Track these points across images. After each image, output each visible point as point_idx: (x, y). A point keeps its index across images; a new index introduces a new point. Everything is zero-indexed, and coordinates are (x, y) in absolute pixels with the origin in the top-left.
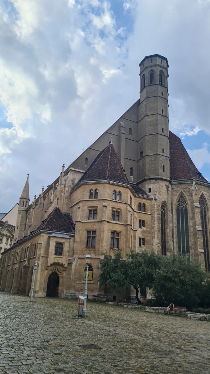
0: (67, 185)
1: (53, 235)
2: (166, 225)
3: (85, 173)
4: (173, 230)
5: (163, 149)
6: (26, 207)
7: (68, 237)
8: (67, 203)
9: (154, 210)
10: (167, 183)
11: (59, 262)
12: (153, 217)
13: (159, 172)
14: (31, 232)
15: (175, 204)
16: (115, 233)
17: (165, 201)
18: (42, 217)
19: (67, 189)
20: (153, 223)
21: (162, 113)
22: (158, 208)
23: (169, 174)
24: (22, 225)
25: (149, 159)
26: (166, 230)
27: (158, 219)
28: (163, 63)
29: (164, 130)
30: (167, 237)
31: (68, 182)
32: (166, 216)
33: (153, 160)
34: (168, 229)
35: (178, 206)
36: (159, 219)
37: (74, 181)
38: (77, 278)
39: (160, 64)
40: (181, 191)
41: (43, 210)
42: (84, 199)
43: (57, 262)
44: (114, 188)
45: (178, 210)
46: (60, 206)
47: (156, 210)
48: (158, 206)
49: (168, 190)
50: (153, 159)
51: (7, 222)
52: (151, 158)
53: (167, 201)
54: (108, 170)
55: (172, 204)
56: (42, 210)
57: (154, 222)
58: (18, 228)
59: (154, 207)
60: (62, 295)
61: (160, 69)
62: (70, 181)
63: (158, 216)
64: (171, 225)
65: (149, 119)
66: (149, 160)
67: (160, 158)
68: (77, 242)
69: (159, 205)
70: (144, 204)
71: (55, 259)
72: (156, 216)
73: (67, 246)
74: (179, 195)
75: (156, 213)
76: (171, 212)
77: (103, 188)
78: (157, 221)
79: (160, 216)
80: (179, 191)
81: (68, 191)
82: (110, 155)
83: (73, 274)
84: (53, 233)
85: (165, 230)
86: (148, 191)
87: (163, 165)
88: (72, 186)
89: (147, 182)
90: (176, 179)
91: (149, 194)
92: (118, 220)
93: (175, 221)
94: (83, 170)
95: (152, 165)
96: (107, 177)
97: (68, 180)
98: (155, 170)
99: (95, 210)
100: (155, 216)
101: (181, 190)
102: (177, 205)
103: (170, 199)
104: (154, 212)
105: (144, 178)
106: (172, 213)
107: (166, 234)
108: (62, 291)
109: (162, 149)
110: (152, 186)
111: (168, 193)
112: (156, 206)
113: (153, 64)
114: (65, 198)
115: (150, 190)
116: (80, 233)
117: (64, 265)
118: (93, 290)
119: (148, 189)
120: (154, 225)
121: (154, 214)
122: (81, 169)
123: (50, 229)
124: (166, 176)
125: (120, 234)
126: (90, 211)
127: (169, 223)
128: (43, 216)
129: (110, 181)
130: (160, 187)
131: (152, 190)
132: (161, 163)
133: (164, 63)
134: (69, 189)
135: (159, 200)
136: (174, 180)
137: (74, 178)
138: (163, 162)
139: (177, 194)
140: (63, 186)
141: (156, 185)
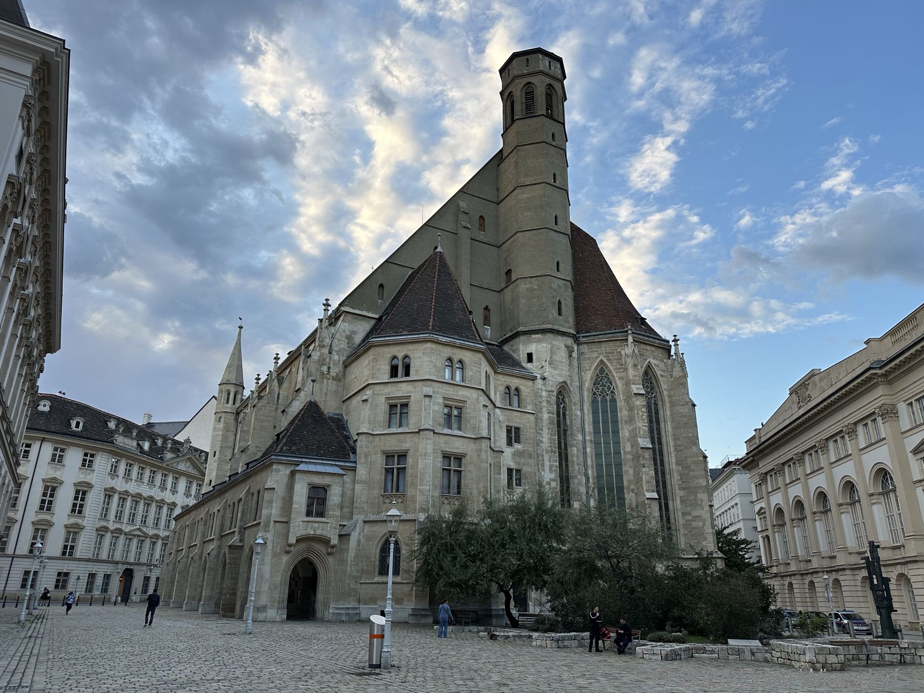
0: (335, 348)
1: (302, 467)
2: (569, 439)
3: (380, 319)
4: (585, 448)
5: (558, 264)
6: (234, 404)
7: (341, 472)
8: (335, 392)
9: (539, 402)
10: (570, 341)
11: (318, 532)
12: (538, 420)
13: (550, 316)
14: (248, 464)
15: (588, 389)
16: (452, 459)
17: (565, 382)
18: (275, 427)
19: (336, 357)
20: (540, 434)
21: (555, 182)
22: (549, 399)
23: (571, 320)
24: (227, 447)
25: (527, 287)
26: (569, 449)
27: (551, 424)
28: (552, 67)
29: (559, 219)
30: (572, 466)
31: (339, 340)
32: (567, 417)
33: (536, 289)
34: (572, 446)
35: (595, 394)
36: (554, 425)
37: (354, 338)
38: (362, 570)
39: (547, 70)
40: (600, 359)
41: (277, 409)
42: (376, 379)
43: (312, 532)
44: (447, 352)
45: (594, 402)
46: (318, 398)
47: (544, 404)
48: (549, 395)
49: (570, 356)
50: (536, 287)
51: (188, 441)
52: (531, 283)
53: (569, 382)
54: (433, 310)
55: (581, 388)
56: (274, 409)
57: (542, 430)
58: (214, 456)
59: (541, 397)
60: (326, 613)
61: (548, 80)
62: (344, 339)
63: (550, 417)
64: (580, 437)
65: (525, 196)
66: (527, 289)
67: (552, 284)
68: (361, 482)
69: (553, 391)
70: (517, 389)
71: (307, 527)
72: (546, 416)
73: (337, 492)
74: (596, 369)
75: (544, 410)
76: (578, 406)
77: (423, 353)
78: (549, 428)
79: (555, 416)
80: (597, 358)
81: (339, 360)
82: (436, 276)
83: (351, 561)
84: (302, 462)
85: (566, 449)
86: (526, 360)
87: (557, 301)
88: (348, 352)
89: (522, 338)
90: (589, 332)
91: (529, 365)
92: (460, 429)
93: (589, 428)
94: (373, 313)
95: (535, 300)
96: (430, 328)
97: (337, 336)
98: (542, 311)
99: (405, 405)
100: (542, 416)
101: (601, 357)
102: (593, 390)
103: (576, 378)
104: (541, 409)
105: (516, 330)
106: (582, 410)
107: (570, 457)
108: (326, 606)
109: (555, 264)
110: (534, 348)
111: (570, 365)
112: (544, 394)
113: (531, 69)
114: (330, 377)
115: (530, 358)
116: (369, 460)
117: (330, 541)
118: (402, 599)
119: (526, 356)
120: (541, 438)
121: (541, 412)
122: (368, 311)
123: (294, 453)
124: (567, 325)
125: (463, 461)
126: (392, 407)
127: (574, 432)
128: (277, 425)
129: (439, 335)
130: (554, 350)
131: (534, 357)
132: (555, 294)
133: (555, 67)
134: (341, 357)
135: (552, 379)
136: (583, 333)
137: (353, 331)
138: (557, 293)
139: (591, 366)
140: (326, 351)
141: (543, 346)
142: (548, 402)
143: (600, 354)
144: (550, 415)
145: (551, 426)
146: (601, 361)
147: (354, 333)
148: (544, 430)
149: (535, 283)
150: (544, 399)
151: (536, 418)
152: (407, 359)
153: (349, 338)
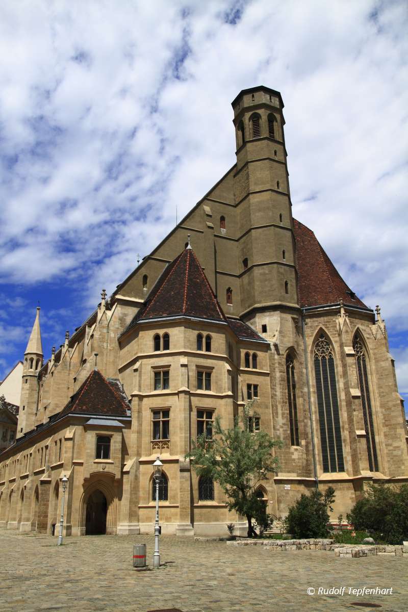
0: (111, 328)
1: (91, 422)
2: (297, 391)
3: (145, 304)
4: (309, 398)
5: (284, 252)
7: (121, 425)
8: (113, 362)
9: (273, 364)
10: (295, 315)
11: (106, 471)
13: (279, 295)
14: (50, 418)
15: (311, 352)
16: (205, 412)
17: (293, 347)
18: (68, 388)
19: (112, 335)
20: (273, 389)
21: (278, 188)
22: (280, 361)
23: (296, 296)
24: (32, 403)
25: (260, 272)
26: (297, 400)
27: (282, 381)
28: (273, 100)
29: (283, 217)
30: (300, 413)
31: (114, 322)
32: (296, 374)
33: (267, 274)
34: (300, 397)
35: (317, 354)
36: (285, 381)
37: (125, 319)
38: (140, 497)
39: (268, 103)
40: (320, 326)
41: (69, 375)
42: (144, 352)
43: (101, 470)
44: (198, 329)
45: (316, 361)
46: (100, 369)
47: (277, 365)
48: (280, 358)
49: (296, 326)
50: (267, 272)
51: (3, 397)
52: (263, 269)
53: (296, 347)
54: (185, 296)
55: (305, 350)
56: (67, 374)
57: (275, 386)
58: (24, 409)
59: (274, 359)
61: (270, 111)
62: (117, 320)
63: (281, 375)
64: (306, 390)
65: (256, 200)
66: (261, 274)
67: (280, 269)
69: (283, 355)
70: (255, 355)
71: (97, 466)
72: (278, 375)
73: (117, 440)
74: (317, 335)
75: (277, 370)
76: (304, 365)
77: (179, 331)
78: (280, 384)
79: (285, 374)
80: (317, 326)
81: (115, 337)
82: (188, 269)
84: (91, 418)
85: (295, 400)
86: (261, 330)
87: (285, 282)
88: (122, 330)
89: (259, 314)
90: (311, 306)
91: (264, 335)
92: (208, 389)
93: (313, 382)
94: (139, 299)
95: (266, 283)
96: (184, 310)
97: (113, 318)
98: (273, 291)
99: (166, 374)
100: (276, 375)
101: (321, 326)
102: (315, 352)
103: (301, 343)
104: (274, 369)
105: (252, 307)
106: (307, 368)
107: (298, 406)
108: (114, 523)
109: (282, 253)
110: (267, 321)
111: (297, 333)
112: (276, 357)
113: (256, 103)
114: (108, 350)
115: (264, 329)
116: (141, 415)
117: (115, 477)
118: (170, 518)
119: (261, 327)
120: (275, 392)
121: (274, 372)
122: (135, 297)
123: (83, 412)
124: (293, 301)
125: (213, 413)
126: (157, 374)
127: (301, 386)
129: (190, 316)
130: (283, 322)
131: (268, 328)
132: (282, 277)
133: (275, 100)
134: (116, 334)
135: (283, 345)
136: (306, 307)
137: (124, 314)
138: (284, 276)
139: (312, 333)
140: (105, 331)
141: (274, 319)
142: (279, 363)
143: (320, 323)
144: (282, 373)
145: (282, 382)
146: (321, 329)
147: (125, 315)
148: (277, 386)
149: (266, 269)
150: (276, 361)
151: (271, 377)
152: (166, 336)
153: (122, 320)
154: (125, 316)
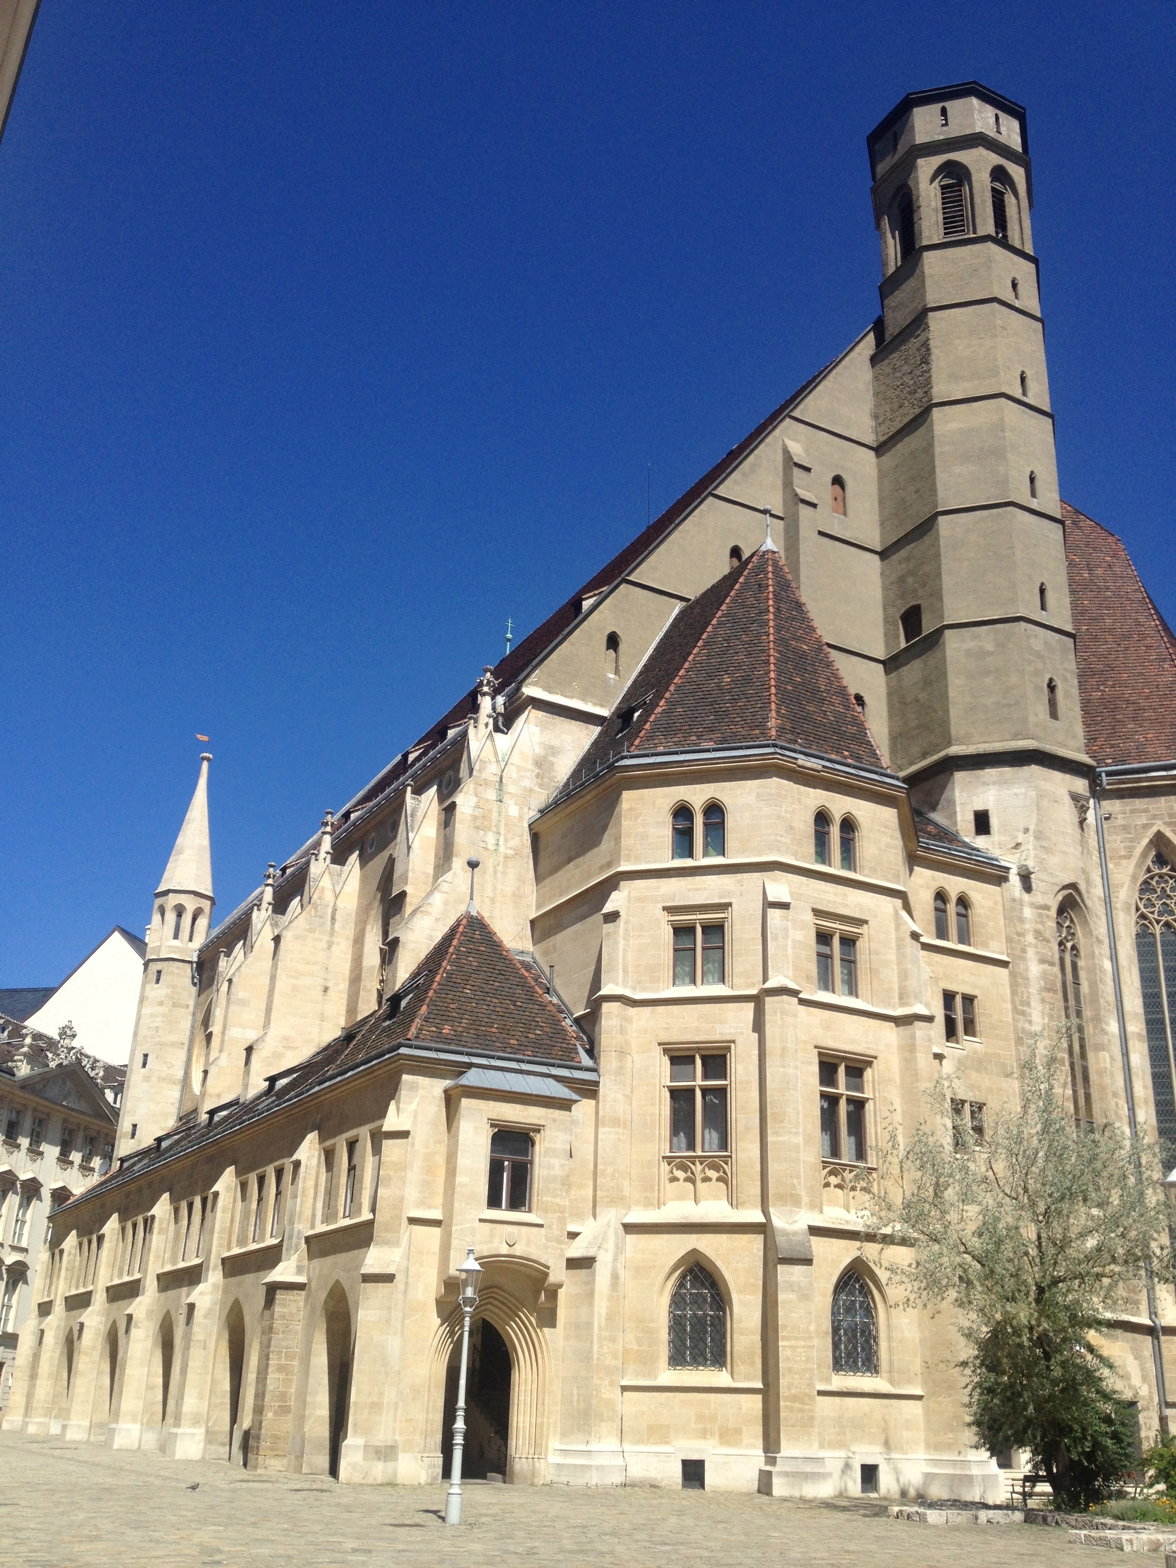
0: (510, 788)
1: (472, 1078)
2: (1089, 1030)
3: (624, 715)
4: (1126, 1054)
5: (1042, 591)
7: (561, 1091)
8: (514, 895)
9: (1019, 934)
10: (1081, 785)
11: (518, 1250)
12: (1017, 982)
13: (1032, 719)
15: (1127, 905)
17: (1073, 886)
19: (513, 810)
20: (1023, 1013)
21: (1024, 393)
22: (1040, 927)
23: (1079, 729)
24: (173, 1044)
25: (966, 646)
26: (1090, 1055)
27: (1048, 990)
29: (1038, 483)
30: (1101, 1099)
31: (519, 768)
32: (1082, 975)
33: (990, 654)
34: (1100, 1047)
35: (1143, 916)
36: (1055, 992)
37: (552, 764)
38: (626, 1351)
40: (1154, 830)
43: (504, 1250)
45: (1144, 938)
46: (482, 908)
47: (1030, 938)
48: (1040, 915)
49: (1082, 822)
50: (989, 647)
51: (67, 1032)
52: (975, 637)
53: (1082, 887)
54: (773, 690)
55: (1108, 902)
57: (1028, 1004)
58: (144, 1065)
59: (1021, 920)
61: (995, 159)
62: (530, 765)
63: (1045, 972)
64: (1113, 1027)
65: (953, 426)
66: (968, 653)
67: (1032, 640)
68: (616, 1122)
69: (1047, 908)
70: (963, 902)
71: (492, 1236)
72: (1035, 969)
73: (559, 1146)
74: (1144, 855)
75: (1031, 953)
76: (1106, 950)
77: (758, 796)
78: (1043, 1001)
79: (1056, 970)
80: (1146, 827)
81: (521, 818)
82: (771, 609)
83: (600, 1328)
84: (470, 1065)
85: (1083, 1055)
86: (972, 827)
87: (1046, 681)
88: (542, 797)
89: (959, 776)
90: (1123, 762)
91: (980, 842)
92: (853, 991)
93: (1134, 1003)
94: (595, 704)
95: (988, 680)
96: (773, 732)
97: (515, 758)
98: (1009, 705)
99: (715, 930)
100: (1027, 970)
101: (1159, 826)
102: (1138, 909)
103: (1096, 877)
104: (1024, 951)
105: (942, 754)
106: (1114, 957)
107: (1093, 1077)
108: (538, 1444)
109: (1037, 591)
110: (991, 798)
111: (1083, 843)
112: (1028, 912)
113: (955, 130)
114: (502, 859)
115: (982, 822)
116: (629, 1065)
117: (547, 1274)
119: (971, 817)
120: (1027, 1026)
121: (1024, 959)
122: (583, 699)
123: (454, 1042)
124: (1072, 743)
125: (868, 1074)
127: (1102, 1012)
129: (795, 751)
130: (1045, 803)
131: (994, 821)
132: (1040, 665)
133: (1009, 129)
134: (526, 809)
135: (1045, 878)
136: (1107, 765)
137: (552, 747)
138: (1044, 663)
139: (1130, 850)
140: (491, 794)
141: (1016, 794)
142: (1038, 934)
143: (1155, 817)
144: (1046, 967)
145: (1048, 996)
146: (1159, 835)
147: (553, 750)
148: (1033, 1004)
149: (986, 637)
150: (1027, 926)
151: (1013, 975)
152: (715, 810)
153: (542, 764)
154: (553, 754)
